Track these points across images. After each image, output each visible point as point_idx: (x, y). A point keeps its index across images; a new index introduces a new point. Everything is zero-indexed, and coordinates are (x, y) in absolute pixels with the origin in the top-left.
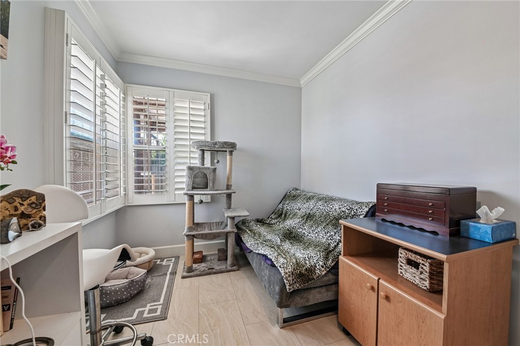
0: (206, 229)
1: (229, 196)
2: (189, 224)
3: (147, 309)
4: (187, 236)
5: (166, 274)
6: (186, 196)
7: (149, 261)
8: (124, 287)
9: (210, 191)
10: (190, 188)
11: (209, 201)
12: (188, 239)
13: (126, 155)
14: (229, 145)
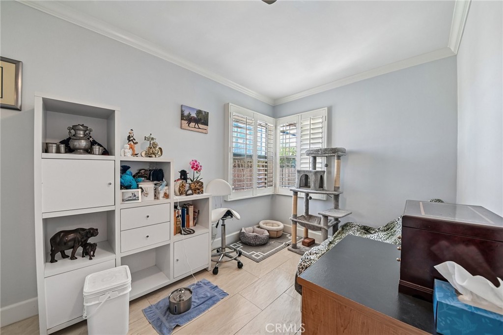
0: (316, 222)
1: (337, 197)
2: (293, 212)
3: (256, 254)
4: (293, 220)
5: (282, 243)
6: (292, 192)
7: (277, 231)
8: (252, 237)
9: (312, 190)
10: (298, 186)
11: (325, 199)
12: (293, 223)
13: (276, 162)
14: (329, 151)
